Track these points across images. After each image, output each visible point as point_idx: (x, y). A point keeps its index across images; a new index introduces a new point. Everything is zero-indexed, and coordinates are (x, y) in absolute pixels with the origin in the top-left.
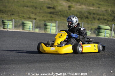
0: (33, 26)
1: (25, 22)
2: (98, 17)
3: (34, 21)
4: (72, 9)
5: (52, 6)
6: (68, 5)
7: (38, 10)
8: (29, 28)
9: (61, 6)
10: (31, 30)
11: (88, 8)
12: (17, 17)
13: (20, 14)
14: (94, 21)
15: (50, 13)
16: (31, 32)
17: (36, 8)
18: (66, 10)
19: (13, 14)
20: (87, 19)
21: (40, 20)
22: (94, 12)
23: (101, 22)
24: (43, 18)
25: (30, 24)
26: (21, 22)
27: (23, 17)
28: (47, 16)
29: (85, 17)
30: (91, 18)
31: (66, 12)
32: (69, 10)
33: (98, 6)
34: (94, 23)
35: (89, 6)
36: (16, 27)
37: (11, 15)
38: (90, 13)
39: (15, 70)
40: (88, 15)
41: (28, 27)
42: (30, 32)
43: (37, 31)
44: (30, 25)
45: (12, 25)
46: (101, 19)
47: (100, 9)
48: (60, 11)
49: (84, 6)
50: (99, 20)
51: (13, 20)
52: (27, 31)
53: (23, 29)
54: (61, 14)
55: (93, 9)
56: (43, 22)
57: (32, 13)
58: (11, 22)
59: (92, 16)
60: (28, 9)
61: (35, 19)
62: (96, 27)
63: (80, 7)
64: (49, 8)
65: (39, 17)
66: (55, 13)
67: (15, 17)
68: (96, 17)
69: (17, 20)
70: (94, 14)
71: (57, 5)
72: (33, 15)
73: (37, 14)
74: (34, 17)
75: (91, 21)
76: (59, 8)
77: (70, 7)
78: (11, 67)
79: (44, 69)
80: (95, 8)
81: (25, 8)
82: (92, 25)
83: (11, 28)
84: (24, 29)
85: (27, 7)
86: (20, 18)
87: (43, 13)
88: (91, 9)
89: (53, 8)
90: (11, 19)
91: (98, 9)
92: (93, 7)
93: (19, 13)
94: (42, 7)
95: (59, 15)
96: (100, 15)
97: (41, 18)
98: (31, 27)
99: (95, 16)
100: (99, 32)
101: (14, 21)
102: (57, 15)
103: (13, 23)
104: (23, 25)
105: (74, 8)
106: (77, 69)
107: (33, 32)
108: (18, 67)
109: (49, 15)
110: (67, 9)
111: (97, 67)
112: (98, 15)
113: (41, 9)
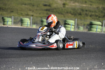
0: (30, 23)
1: (23, 19)
2: (90, 14)
3: (32, 18)
4: (67, 6)
5: (48, 4)
6: (62, 3)
7: (35, 7)
8: (27, 25)
9: (57, 3)
10: (29, 26)
11: (81, 5)
12: (16, 14)
13: (19, 12)
14: (86, 17)
15: (46, 10)
16: (29, 27)
17: (33, 6)
18: (61, 8)
19: (12, 12)
20: (80, 16)
21: (37, 17)
22: (87, 9)
23: (93, 18)
24: (40, 15)
25: (28, 20)
26: (19, 19)
27: (22, 14)
28: (43, 13)
29: (78, 13)
30: (84, 15)
31: (60, 9)
32: (64, 7)
33: (90, 3)
34: (87, 19)
35: (82, 3)
36: (15, 23)
37: (10, 12)
38: (83, 10)
39: (14, 63)
40: (81, 12)
41: (26, 23)
42: (27, 28)
43: (34, 27)
44: (27, 22)
45: (12, 21)
46: (93, 15)
47: (92, 6)
48: (55, 9)
49: (77, 4)
50: (91, 16)
51: (12, 17)
52: (25, 27)
53: (21, 25)
54: (56, 11)
55: (86, 7)
56: (40, 19)
57: (30, 10)
58: (10, 18)
59: (85, 12)
60: (26, 6)
61: (32, 16)
62: (88, 23)
63: (74, 4)
64: (45, 5)
65: (36, 14)
66: (51, 10)
67: (14, 14)
68: (89, 13)
69: (16, 17)
70: (86, 11)
71: (53, 3)
72: (31, 12)
73: (35, 11)
74: (32, 14)
75: (84, 17)
76: (54, 6)
77: (64, 4)
78: (10, 61)
79: (41, 62)
80: (87, 5)
81: (23, 5)
82: (85, 21)
83: (10, 24)
84: (23, 25)
85: (25, 4)
86: (19, 15)
87: (40, 10)
88: (84, 7)
89: (49, 6)
90: (10, 16)
91: (90, 6)
92: (86, 5)
93: (17, 10)
94: (39, 4)
95: (55, 12)
96: (92, 12)
97: (38, 15)
98: (29, 24)
99: (87, 13)
100: (91, 27)
101: (14, 18)
102: (53, 12)
103: (12, 20)
104: (22, 22)
105: (68, 5)
106: (71, 62)
107: (30, 27)
108: (17, 60)
109: (45, 12)
110: (62, 6)
111: (89, 60)
112: (90, 11)
113: (38, 6)
